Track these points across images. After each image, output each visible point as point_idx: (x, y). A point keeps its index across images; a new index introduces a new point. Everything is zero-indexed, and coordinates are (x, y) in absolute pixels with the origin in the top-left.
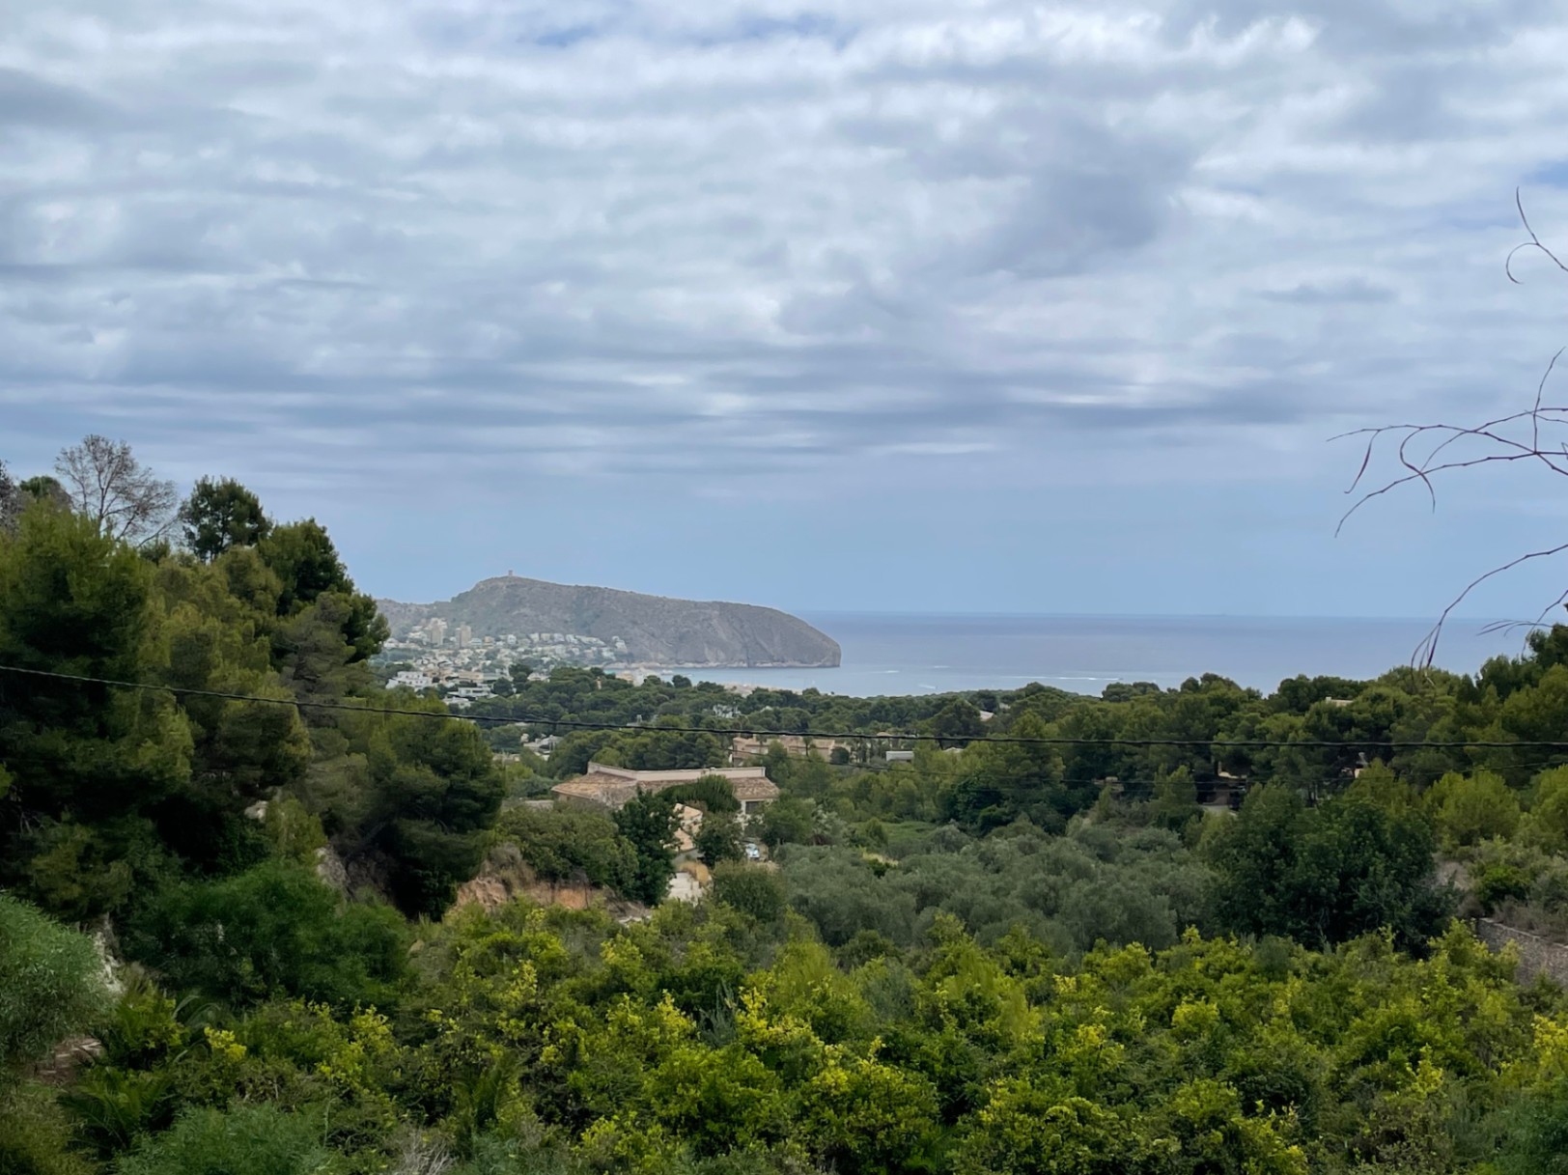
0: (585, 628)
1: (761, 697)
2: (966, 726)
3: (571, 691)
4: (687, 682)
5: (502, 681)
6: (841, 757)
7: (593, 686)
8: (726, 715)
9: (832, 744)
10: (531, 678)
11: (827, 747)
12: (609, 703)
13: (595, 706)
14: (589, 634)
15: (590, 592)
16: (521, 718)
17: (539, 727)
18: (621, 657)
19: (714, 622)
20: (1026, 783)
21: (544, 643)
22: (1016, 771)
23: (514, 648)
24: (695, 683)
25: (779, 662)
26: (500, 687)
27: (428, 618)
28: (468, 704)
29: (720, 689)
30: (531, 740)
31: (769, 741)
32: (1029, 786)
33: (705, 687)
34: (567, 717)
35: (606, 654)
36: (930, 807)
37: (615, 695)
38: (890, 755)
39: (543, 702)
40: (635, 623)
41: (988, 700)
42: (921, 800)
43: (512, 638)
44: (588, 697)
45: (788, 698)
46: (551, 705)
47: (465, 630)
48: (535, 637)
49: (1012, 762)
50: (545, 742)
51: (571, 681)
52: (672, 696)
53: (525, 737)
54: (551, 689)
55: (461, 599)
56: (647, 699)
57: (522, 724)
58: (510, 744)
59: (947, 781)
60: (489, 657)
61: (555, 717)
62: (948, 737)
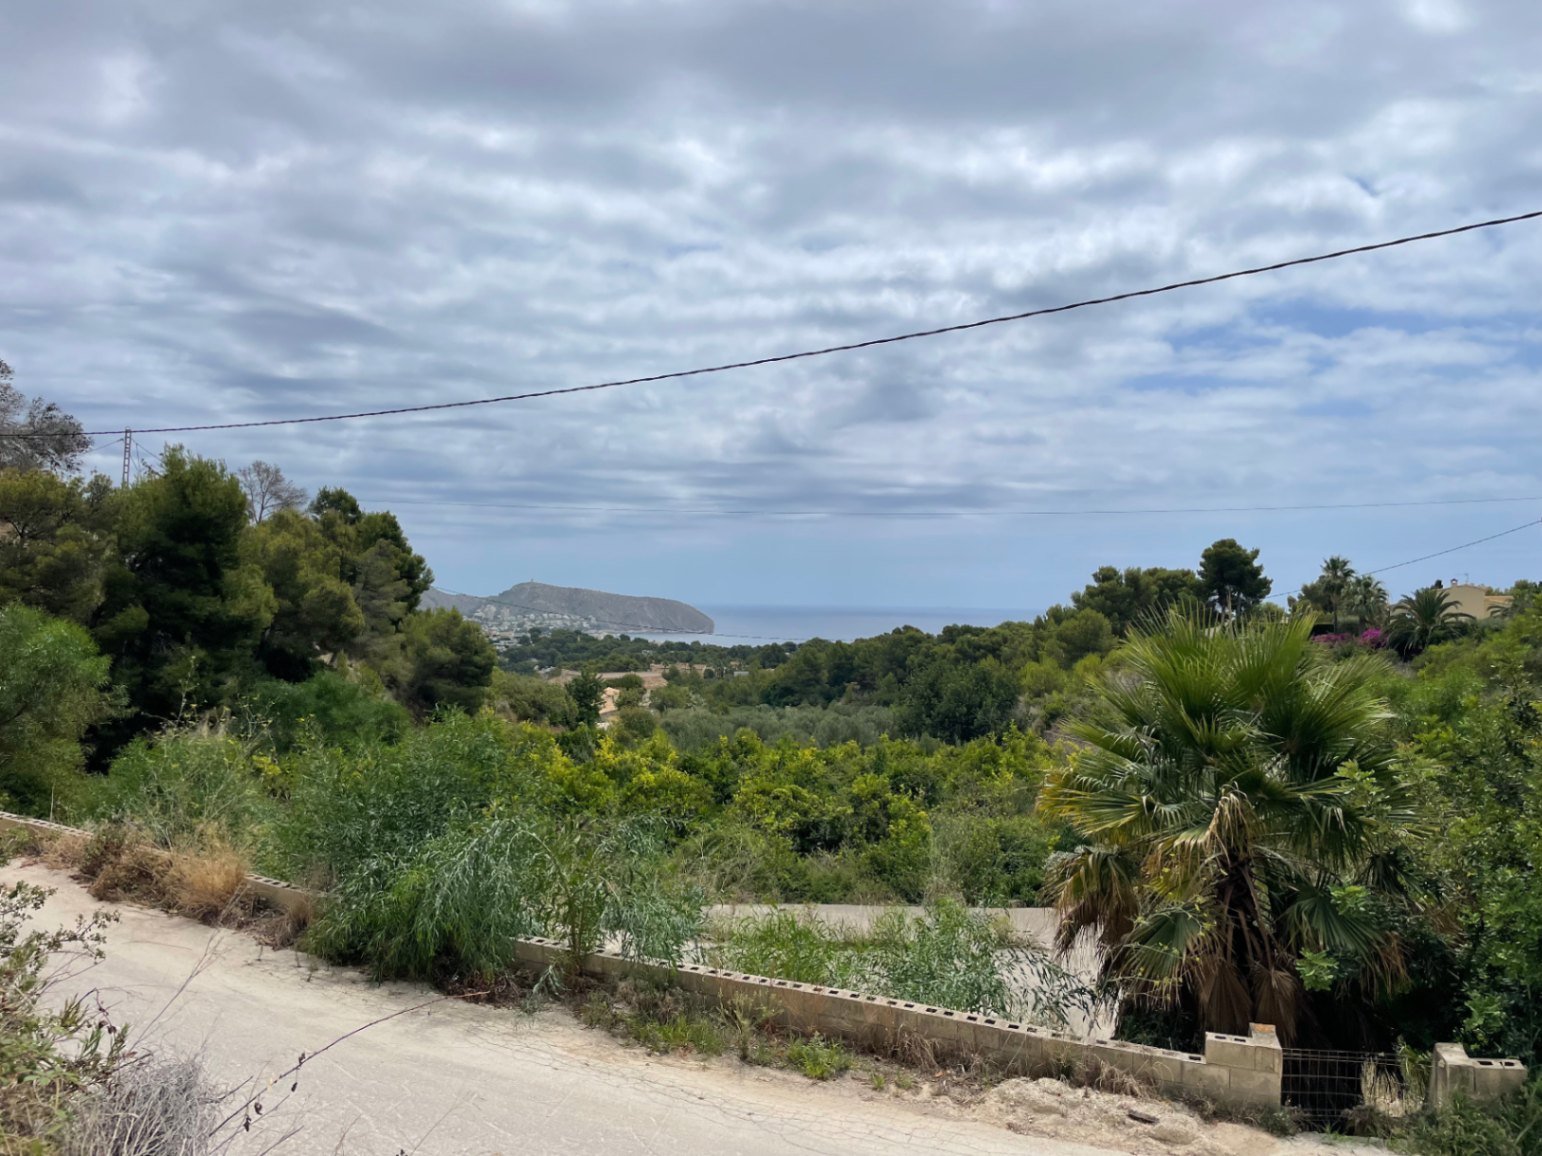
0: (573, 611)
1: (668, 646)
2: (778, 658)
3: (563, 643)
4: (628, 638)
5: (524, 637)
6: (709, 674)
7: (575, 640)
8: (646, 653)
9: (705, 668)
10: (541, 636)
11: (702, 669)
12: (584, 649)
13: (576, 650)
14: (576, 614)
15: (577, 591)
16: (536, 657)
17: (544, 662)
18: (593, 627)
19: (646, 608)
20: (808, 683)
21: (550, 619)
22: (802, 677)
23: (533, 621)
24: (632, 639)
25: (680, 630)
26: (523, 640)
27: (485, 605)
28: (505, 649)
29: (646, 641)
30: (540, 669)
31: (670, 666)
32: (810, 685)
33: (638, 640)
34: (560, 655)
35: (585, 625)
36: (755, 698)
37: (587, 645)
38: (736, 674)
39: (547, 648)
40: (601, 608)
41: (791, 647)
42: (750, 695)
43: (532, 616)
44: (572, 646)
45: (683, 646)
46: (553, 650)
47: (506, 612)
48: (545, 615)
49: (800, 672)
50: (548, 670)
51: (563, 637)
52: (619, 645)
53: (536, 668)
54: (552, 641)
55: (505, 594)
56: (605, 647)
57: (535, 660)
58: (528, 670)
59: (765, 684)
60: (519, 626)
61: (553, 656)
62: (767, 663)
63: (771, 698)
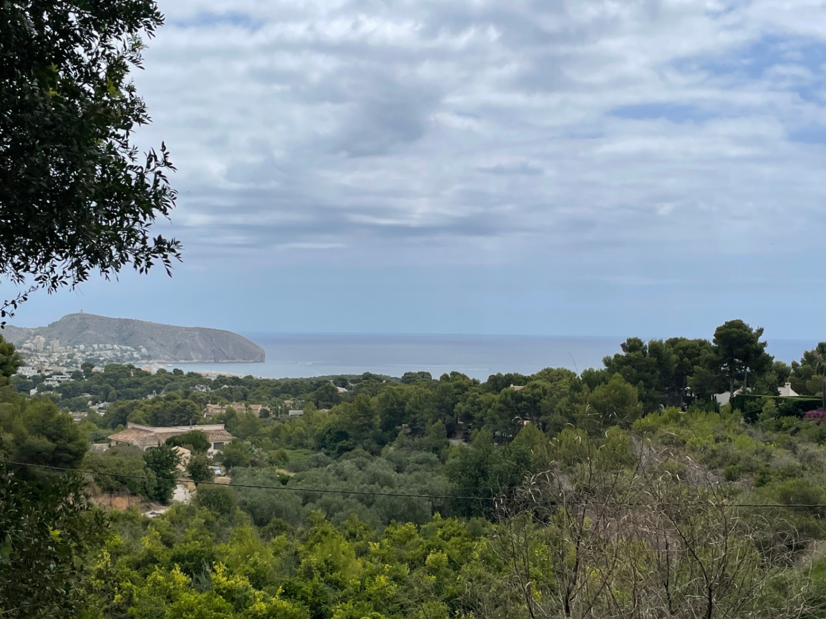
0: (124, 341)
1: (222, 380)
2: (331, 397)
3: (117, 378)
4: (181, 372)
5: (77, 372)
6: (265, 414)
7: (129, 375)
8: (202, 390)
9: (260, 407)
10: (94, 370)
11: (257, 409)
12: (138, 384)
13: (129, 386)
14: (126, 344)
15: (127, 322)
16: (89, 392)
17: (98, 397)
18: (143, 357)
19: (196, 338)
20: (362, 429)
21: (101, 350)
22: (357, 423)
23: (83, 352)
24: (185, 373)
25: (231, 359)
26: (76, 375)
27: (35, 336)
28: (58, 385)
29: (199, 376)
30: (94, 404)
31: (226, 406)
32: (363, 431)
33: (191, 375)
34: (113, 391)
35: (136, 355)
36: (311, 441)
37: (141, 379)
38: (291, 412)
39: (100, 384)
40: (152, 339)
41: (342, 381)
42: (306, 438)
43: (82, 347)
44: (126, 381)
45: (236, 380)
46: (105, 385)
47: (56, 343)
48: (96, 346)
49: (354, 418)
50: (102, 405)
51: (116, 372)
52: (173, 380)
53: (90, 403)
54: (105, 376)
55: (53, 325)
56: (159, 382)
57: (88, 395)
58: (82, 407)
59: (320, 428)
60: (69, 357)
61: (107, 392)
62: (321, 403)
63: (327, 441)
